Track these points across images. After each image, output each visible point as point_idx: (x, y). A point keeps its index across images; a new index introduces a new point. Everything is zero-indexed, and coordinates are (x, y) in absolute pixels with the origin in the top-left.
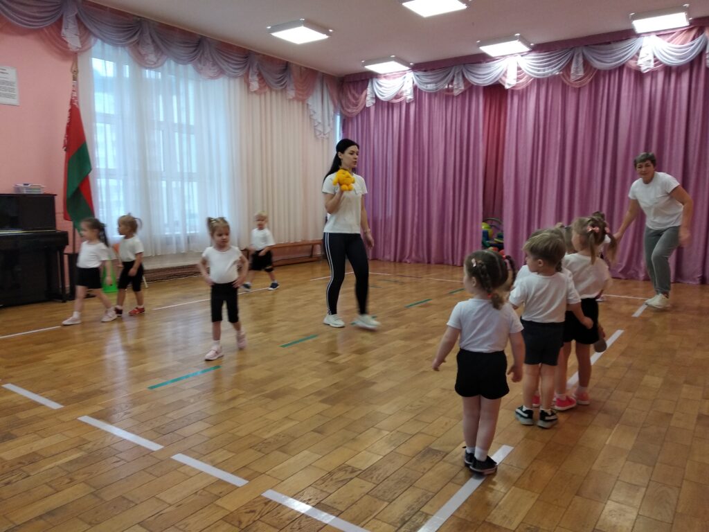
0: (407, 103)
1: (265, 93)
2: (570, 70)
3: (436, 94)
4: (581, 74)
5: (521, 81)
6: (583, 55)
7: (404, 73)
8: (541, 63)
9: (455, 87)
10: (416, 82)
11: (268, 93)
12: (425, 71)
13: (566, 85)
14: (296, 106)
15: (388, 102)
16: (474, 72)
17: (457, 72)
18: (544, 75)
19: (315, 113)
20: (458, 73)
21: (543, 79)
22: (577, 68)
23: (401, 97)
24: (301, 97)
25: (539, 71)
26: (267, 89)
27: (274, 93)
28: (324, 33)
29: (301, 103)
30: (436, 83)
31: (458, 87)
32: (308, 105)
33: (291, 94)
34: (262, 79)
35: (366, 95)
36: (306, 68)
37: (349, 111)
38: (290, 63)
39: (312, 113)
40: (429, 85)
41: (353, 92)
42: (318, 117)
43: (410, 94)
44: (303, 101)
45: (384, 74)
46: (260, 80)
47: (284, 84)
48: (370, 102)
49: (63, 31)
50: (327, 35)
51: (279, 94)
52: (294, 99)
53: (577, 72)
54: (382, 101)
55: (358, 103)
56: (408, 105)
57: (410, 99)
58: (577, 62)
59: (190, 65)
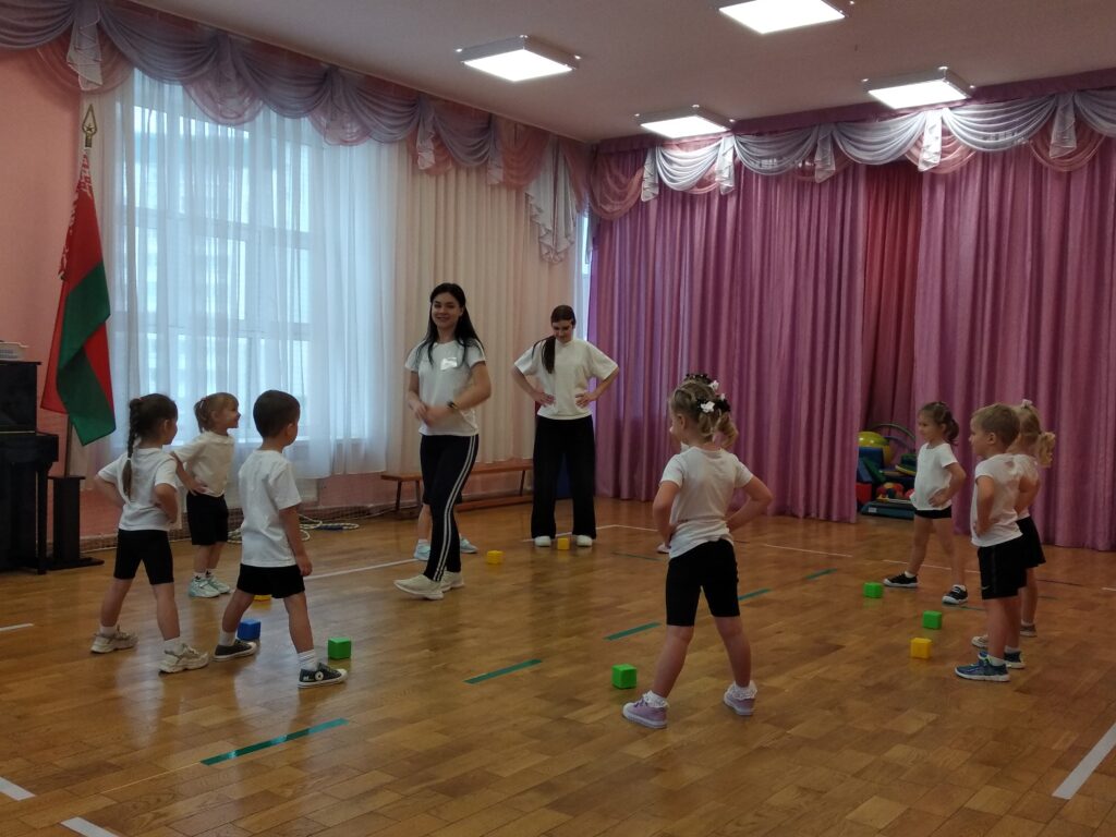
0: (720, 195)
1: (446, 175)
2: (1049, 139)
3: (778, 179)
4: (1072, 145)
5: (949, 157)
6: (1076, 109)
7: (717, 137)
8: (990, 123)
9: (818, 166)
10: (739, 156)
11: (452, 175)
12: (759, 134)
13: (1041, 165)
14: (504, 199)
15: (684, 194)
16: (856, 137)
17: (821, 138)
18: (996, 146)
19: (540, 210)
20: (825, 140)
21: (994, 153)
22: (1064, 134)
23: (710, 183)
24: (514, 181)
25: (985, 138)
26: (450, 166)
27: (463, 174)
28: (563, 61)
29: (514, 192)
30: (780, 158)
31: (825, 166)
32: (527, 196)
33: (497, 175)
34: (441, 146)
35: (642, 179)
36: (527, 127)
37: (608, 208)
38: (496, 116)
39: (535, 211)
40: (765, 162)
41: (615, 172)
42: (546, 219)
43: (729, 178)
44: (519, 189)
45: (679, 139)
46: (437, 148)
47: (483, 156)
48: (648, 193)
49: (71, 53)
50: (569, 65)
51: (474, 175)
52: (500, 186)
53: (1062, 140)
54: (673, 190)
55: (626, 194)
56: (723, 200)
57: (728, 188)
58: (1063, 123)
59: (306, 119)
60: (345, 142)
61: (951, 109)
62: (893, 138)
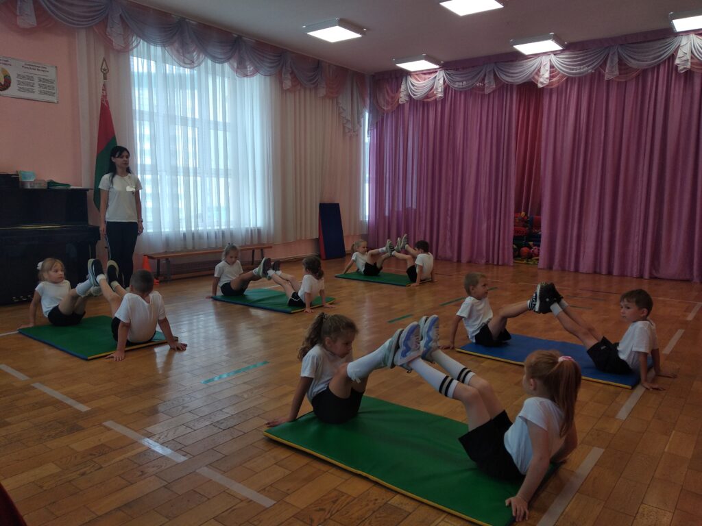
0: (439, 101)
2: (605, 69)
6: (619, 54)
7: (435, 71)
8: (575, 61)
9: (487, 85)
10: (447, 81)
14: (327, 104)
15: (422, 101)
16: (505, 70)
17: (488, 71)
18: (579, 73)
22: (612, 67)
23: (431, 96)
24: (331, 95)
26: (300, 88)
28: (357, 32)
29: (331, 101)
30: (467, 81)
31: (490, 86)
32: (337, 102)
33: (322, 92)
34: (295, 78)
35: (400, 93)
36: (338, 67)
38: (322, 62)
39: (341, 111)
42: (348, 115)
43: (441, 92)
44: (333, 99)
46: (292, 78)
47: (315, 82)
48: (403, 100)
49: (109, 29)
50: (360, 34)
51: (313, 92)
52: (324, 98)
53: (611, 72)
54: (415, 100)
57: (440, 97)
58: (612, 62)
59: (226, 64)
60: (247, 76)
61: (555, 55)
62: (525, 70)
